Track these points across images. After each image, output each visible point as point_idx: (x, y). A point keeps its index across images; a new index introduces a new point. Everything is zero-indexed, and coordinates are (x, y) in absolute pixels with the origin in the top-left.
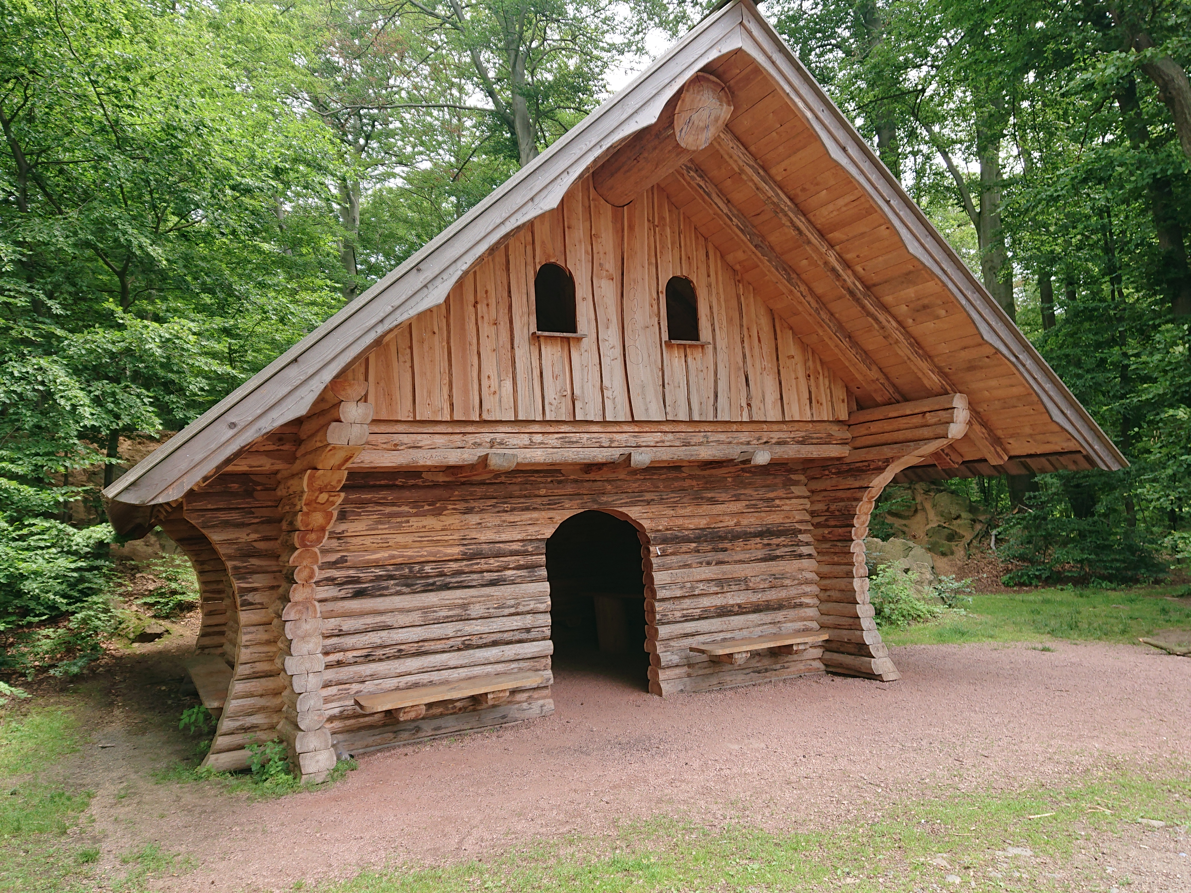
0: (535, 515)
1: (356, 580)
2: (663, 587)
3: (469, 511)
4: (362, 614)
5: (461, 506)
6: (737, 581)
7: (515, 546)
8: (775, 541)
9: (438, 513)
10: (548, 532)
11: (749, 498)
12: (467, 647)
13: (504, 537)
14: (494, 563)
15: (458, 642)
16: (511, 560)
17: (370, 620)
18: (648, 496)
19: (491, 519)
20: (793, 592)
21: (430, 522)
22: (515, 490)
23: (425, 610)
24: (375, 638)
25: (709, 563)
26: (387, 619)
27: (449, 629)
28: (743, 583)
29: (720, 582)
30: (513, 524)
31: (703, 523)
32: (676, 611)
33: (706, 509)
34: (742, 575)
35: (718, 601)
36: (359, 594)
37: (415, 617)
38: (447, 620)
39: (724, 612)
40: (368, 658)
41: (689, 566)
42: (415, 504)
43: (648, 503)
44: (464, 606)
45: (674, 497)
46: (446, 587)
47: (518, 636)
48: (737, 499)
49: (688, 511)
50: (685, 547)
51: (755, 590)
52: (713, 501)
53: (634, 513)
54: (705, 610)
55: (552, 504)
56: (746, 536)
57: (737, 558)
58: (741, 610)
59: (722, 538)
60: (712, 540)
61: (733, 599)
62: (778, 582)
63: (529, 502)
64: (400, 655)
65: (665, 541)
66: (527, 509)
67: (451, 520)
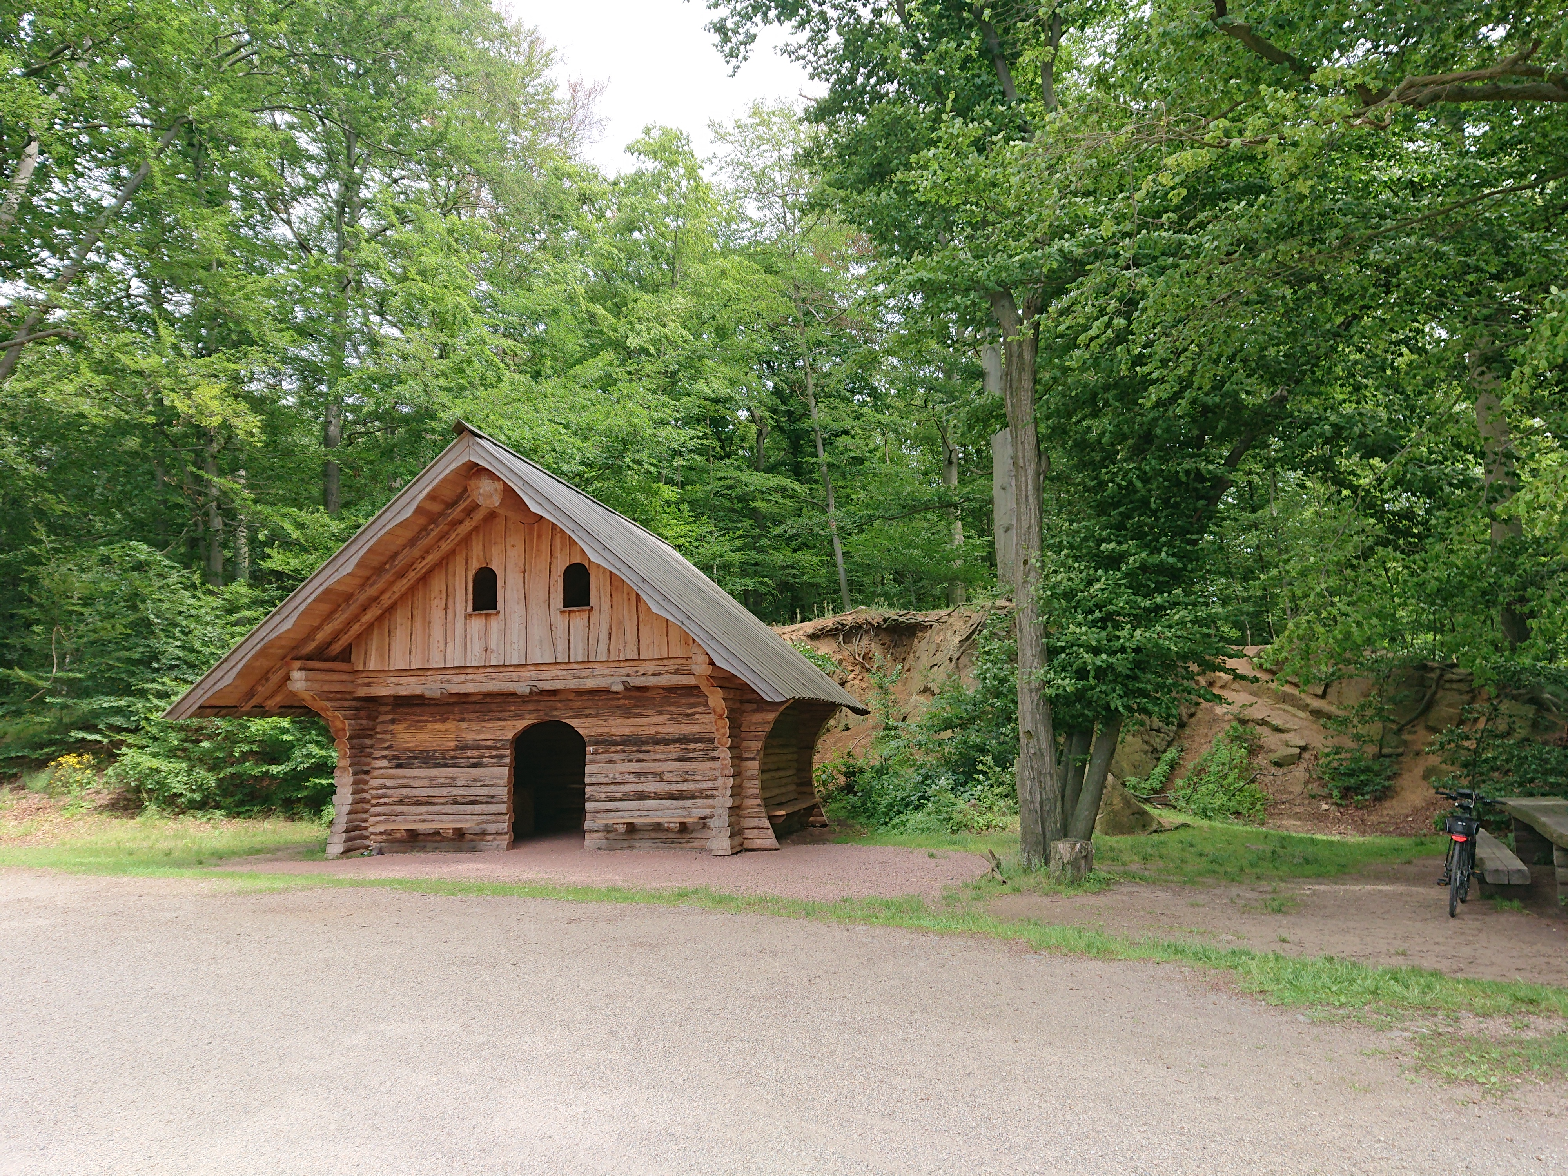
0: (503, 723)
1: (398, 758)
2: (591, 776)
3: (463, 720)
4: (398, 778)
5: (457, 717)
6: (654, 774)
7: (489, 743)
8: (692, 746)
9: (444, 721)
10: (510, 735)
11: (671, 713)
12: (456, 803)
13: (482, 737)
14: (476, 753)
15: (450, 799)
16: (488, 752)
17: (401, 782)
18: (588, 712)
19: (475, 726)
20: (704, 786)
21: (438, 726)
22: (494, 707)
23: (432, 779)
24: (404, 792)
25: (630, 761)
26: (411, 782)
27: (445, 791)
28: (659, 776)
29: (638, 774)
30: (489, 729)
31: (627, 731)
32: (603, 792)
33: (632, 720)
34: (659, 770)
35: (639, 788)
36: (399, 766)
37: (425, 783)
38: (443, 785)
39: (642, 796)
40: (401, 803)
41: (614, 762)
42: (432, 716)
43: (587, 716)
44: (454, 778)
45: (608, 712)
46: (446, 766)
47: (486, 799)
48: (661, 714)
49: (619, 721)
50: (613, 748)
51: (669, 782)
52: (640, 716)
53: (573, 722)
54: (626, 794)
55: (517, 717)
56: (668, 742)
57: (658, 757)
58: (657, 796)
59: (646, 743)
60: (635, 744)
61: (651, 787)
62: (690, 777)
63: (500, 715)
64: (418, 803)
65: (597, 743)
66: (499, 719)
67: (451, 725)
